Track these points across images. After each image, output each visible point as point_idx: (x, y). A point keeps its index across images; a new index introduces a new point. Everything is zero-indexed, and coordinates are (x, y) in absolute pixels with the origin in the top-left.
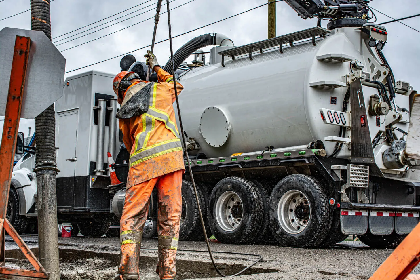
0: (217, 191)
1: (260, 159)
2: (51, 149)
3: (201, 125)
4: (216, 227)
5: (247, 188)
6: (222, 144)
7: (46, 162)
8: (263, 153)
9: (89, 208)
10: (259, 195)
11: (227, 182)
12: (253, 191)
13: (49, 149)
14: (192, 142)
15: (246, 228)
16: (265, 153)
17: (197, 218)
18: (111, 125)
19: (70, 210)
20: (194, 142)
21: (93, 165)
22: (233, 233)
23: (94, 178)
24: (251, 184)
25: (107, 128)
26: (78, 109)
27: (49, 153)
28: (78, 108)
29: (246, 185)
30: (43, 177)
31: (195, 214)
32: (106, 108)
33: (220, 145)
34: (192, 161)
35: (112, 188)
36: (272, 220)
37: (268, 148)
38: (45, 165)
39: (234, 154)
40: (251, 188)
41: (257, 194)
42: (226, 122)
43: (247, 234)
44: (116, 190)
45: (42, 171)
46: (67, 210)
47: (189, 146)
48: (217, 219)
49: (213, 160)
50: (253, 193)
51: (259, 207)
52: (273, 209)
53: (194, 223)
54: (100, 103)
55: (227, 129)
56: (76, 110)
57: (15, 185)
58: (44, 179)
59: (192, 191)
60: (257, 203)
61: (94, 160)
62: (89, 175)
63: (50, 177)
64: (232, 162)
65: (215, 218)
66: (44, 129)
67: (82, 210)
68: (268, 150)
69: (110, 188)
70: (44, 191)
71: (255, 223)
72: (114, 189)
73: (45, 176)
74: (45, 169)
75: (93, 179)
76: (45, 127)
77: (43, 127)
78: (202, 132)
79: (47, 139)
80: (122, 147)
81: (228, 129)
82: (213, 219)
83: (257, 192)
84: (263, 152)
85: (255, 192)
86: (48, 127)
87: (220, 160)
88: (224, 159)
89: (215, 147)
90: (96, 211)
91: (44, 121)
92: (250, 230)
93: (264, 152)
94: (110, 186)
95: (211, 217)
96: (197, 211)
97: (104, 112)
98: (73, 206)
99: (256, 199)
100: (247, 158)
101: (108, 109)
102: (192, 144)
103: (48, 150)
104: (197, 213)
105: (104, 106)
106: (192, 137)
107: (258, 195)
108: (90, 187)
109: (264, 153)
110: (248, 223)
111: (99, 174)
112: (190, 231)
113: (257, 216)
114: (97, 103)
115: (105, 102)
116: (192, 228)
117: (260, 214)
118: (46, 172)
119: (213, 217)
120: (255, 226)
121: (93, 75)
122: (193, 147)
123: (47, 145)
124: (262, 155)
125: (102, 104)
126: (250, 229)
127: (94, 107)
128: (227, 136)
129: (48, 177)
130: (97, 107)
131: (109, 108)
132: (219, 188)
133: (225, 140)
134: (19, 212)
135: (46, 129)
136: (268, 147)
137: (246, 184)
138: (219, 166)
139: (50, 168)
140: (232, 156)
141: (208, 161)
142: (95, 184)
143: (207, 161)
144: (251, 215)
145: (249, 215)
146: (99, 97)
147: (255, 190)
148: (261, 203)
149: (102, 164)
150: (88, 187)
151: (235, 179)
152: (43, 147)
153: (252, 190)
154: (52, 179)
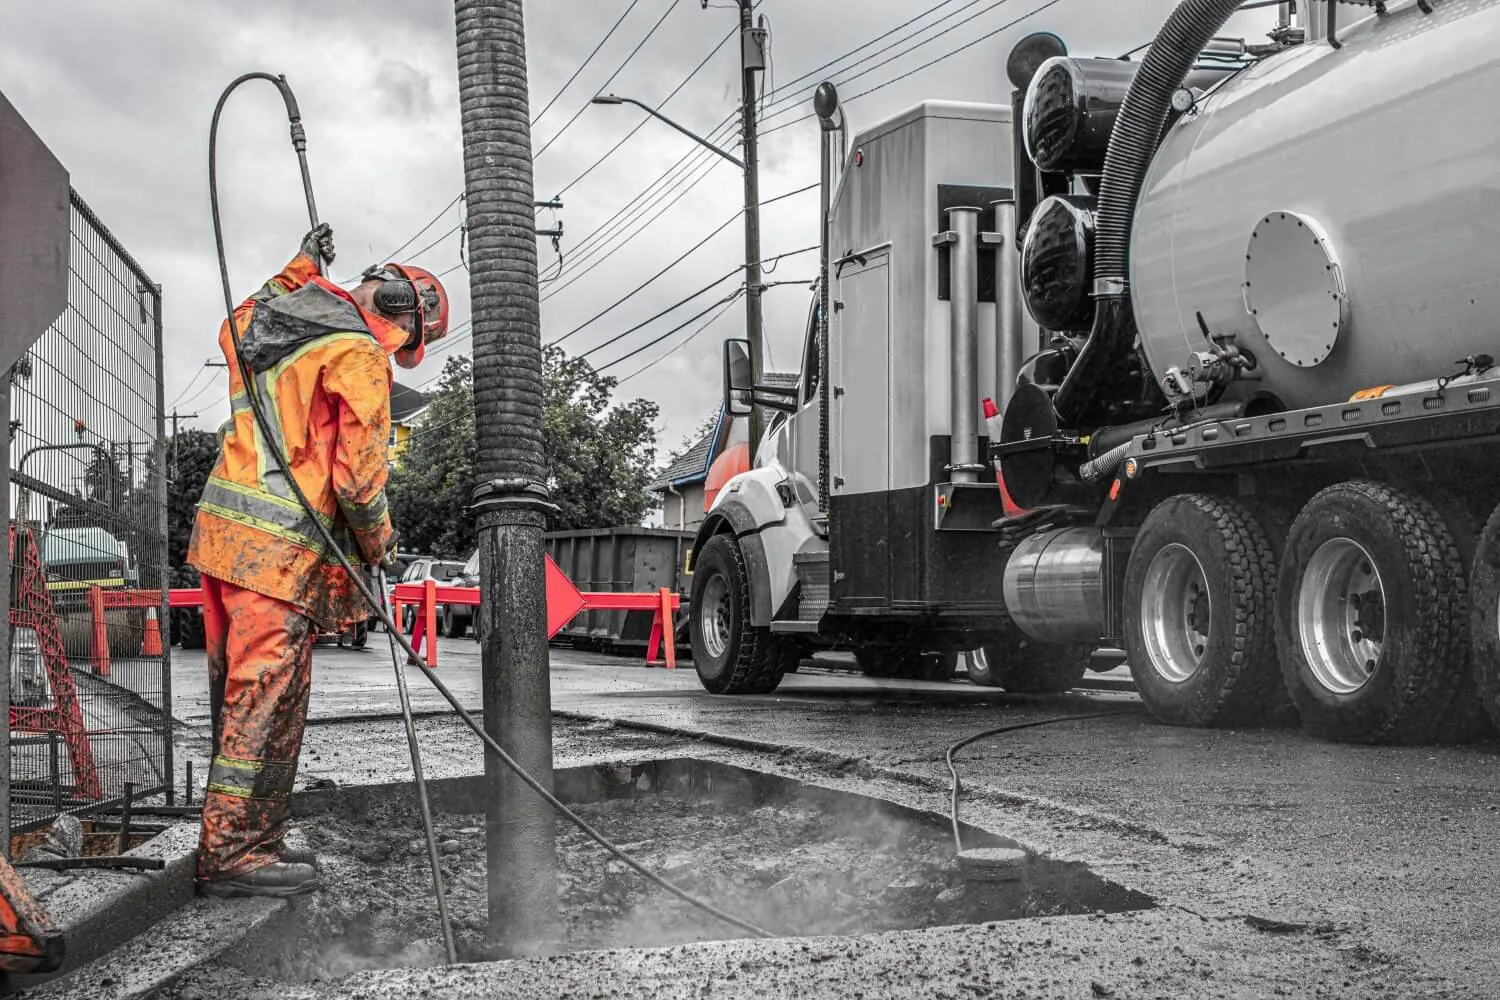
0: (1298, 540)
1: (1433, 411)
2: (522, 435)
3: (1248, 284)
4: (1299, 679)
5: (1396, 529)
6: (1322, 354)
7: (500, 482)
8: (1442, 388)
9: (937, 602)
10: (1448, 552)
11: (1333, 505)
12: (1423, 538)
13: (512, 435)
14: (1223, 352)
15: (1395, 683)
16: (1453, 384)
17: (1246, 643)
18: (1001, 297)
19: (880, 611)
20: (1231, 349)
21: (942, 447)
22: (1354, 702)
23: (947, 496)
24: (1419, 510)
25: (990, 309)
26: (888, 246)
27: (514, 451)
28: (890, 242)
29: (1395, 515)
30: (494, 537)
31: (1238, 625)
32: (979, 237)
33: (1316, 360)
34: (1224, 426)
35: (1005, 529)
36: (1481, 654)
37: (1466, 365)
38: (499, 492)
39: (1359, 394)
40: (1415, 524)
41: (1438, 546)
42: (1328, 268)
43: (1402, 704)
44: (1018, 535)
45: (489, 515)
46: (874, 611)
47: (1214, 370)
48: (1305, 644)
49: (1283, 421)
50: (1422, 544)
51: (1446, 600)
52: (1483, 607)
53: (1233, 659)
54: (955, 221)
55: (1332, 294)
56: (883, 252)
57: (735, 524)
58: (496, 542)
59: (1225, 540)
60: (1434, 584)
61: (944, 428)
62: (932, 484)
63: (516, 535)
64: (1343, 424)
65: (1299, 643)
66: (494, 366)
67: (912, 609)
68: (1468, 373)
69: (1000, 527)
70: (497, 586)
71: (1430, 663)
72: (1010, 533)
73: (501, 532)
74: (501, 507)
75: (943, 496)
76: (499, 358)
77: (492, 359)
78: (1255, 312)
79: (508, 400)
80: (1022, 377)
81: (1335, 297)
82: (1291, 644)
83: (1438, 538)
84: (1443, 382)
85: (1431, 540)
86: (508, 357)
87: (1308, 417)
88: (1319, 415)
89: (1304, 365)
90: (963, 613)
91: (494, 336)
92: (1412, 689)
93: (1447, 380)
94: (1001, 521)
95: (1286, 637)
96: (1244, 616)
97: (970, 252)
98: (889, 597)
99: (1431, 567)
100: (1394, 409)
101: (985, 240)
102: (1226, 359)
103: (512, 438)
104: (1244, 621)
105: (969, 232)
106: (1225, 334)
107: (1444, 553)
108: (936, 528)
109: (1447, 387)
110: (1401, 662)
111: (961, 480)
112: (1223, 692)
113: (1438, 633)
114: (945, 223)
115: (974, 216)
116: (1229, 679)
117: (1449, 627)
118: (503, 517)
119: (1290, 639)
120: (1430, 674)
121: (928, 120)
122: (1232, 369)
123: (508, 423)
124: (1441, 395)
125: (964, 223)
126: (1411, 685)
127: (935, 238)
128: (1335, 325)
129: (509, 537)
130: (947, 236)
131: (988, 236)
132: (1306, 527)
133: (1331, 336)
134: (749, 618)
135: (503, 365)
136: (1466, 361)
137: (1393, 510)
138: (1305, 444)
139: (516, 503)
140: (1353, 400)
141: (1271, 424)
142: (949, 513)
143: (1266, 423)
144: (1413, 631)
145: (1402, 632)
146: (951, 197)
147: (1432, 532)
148: (1454, 583)
149: (972, 443)
150: (927, 527)
151: (1357, 493)
152: (494, 429)
153: (1418, 533)
154: (523, 543)
